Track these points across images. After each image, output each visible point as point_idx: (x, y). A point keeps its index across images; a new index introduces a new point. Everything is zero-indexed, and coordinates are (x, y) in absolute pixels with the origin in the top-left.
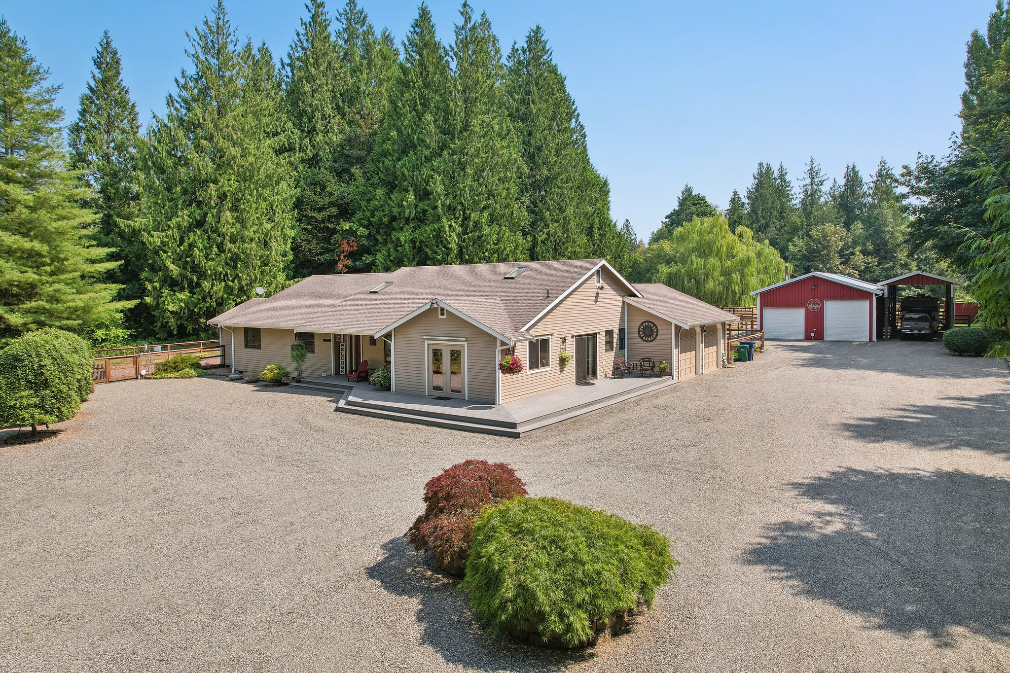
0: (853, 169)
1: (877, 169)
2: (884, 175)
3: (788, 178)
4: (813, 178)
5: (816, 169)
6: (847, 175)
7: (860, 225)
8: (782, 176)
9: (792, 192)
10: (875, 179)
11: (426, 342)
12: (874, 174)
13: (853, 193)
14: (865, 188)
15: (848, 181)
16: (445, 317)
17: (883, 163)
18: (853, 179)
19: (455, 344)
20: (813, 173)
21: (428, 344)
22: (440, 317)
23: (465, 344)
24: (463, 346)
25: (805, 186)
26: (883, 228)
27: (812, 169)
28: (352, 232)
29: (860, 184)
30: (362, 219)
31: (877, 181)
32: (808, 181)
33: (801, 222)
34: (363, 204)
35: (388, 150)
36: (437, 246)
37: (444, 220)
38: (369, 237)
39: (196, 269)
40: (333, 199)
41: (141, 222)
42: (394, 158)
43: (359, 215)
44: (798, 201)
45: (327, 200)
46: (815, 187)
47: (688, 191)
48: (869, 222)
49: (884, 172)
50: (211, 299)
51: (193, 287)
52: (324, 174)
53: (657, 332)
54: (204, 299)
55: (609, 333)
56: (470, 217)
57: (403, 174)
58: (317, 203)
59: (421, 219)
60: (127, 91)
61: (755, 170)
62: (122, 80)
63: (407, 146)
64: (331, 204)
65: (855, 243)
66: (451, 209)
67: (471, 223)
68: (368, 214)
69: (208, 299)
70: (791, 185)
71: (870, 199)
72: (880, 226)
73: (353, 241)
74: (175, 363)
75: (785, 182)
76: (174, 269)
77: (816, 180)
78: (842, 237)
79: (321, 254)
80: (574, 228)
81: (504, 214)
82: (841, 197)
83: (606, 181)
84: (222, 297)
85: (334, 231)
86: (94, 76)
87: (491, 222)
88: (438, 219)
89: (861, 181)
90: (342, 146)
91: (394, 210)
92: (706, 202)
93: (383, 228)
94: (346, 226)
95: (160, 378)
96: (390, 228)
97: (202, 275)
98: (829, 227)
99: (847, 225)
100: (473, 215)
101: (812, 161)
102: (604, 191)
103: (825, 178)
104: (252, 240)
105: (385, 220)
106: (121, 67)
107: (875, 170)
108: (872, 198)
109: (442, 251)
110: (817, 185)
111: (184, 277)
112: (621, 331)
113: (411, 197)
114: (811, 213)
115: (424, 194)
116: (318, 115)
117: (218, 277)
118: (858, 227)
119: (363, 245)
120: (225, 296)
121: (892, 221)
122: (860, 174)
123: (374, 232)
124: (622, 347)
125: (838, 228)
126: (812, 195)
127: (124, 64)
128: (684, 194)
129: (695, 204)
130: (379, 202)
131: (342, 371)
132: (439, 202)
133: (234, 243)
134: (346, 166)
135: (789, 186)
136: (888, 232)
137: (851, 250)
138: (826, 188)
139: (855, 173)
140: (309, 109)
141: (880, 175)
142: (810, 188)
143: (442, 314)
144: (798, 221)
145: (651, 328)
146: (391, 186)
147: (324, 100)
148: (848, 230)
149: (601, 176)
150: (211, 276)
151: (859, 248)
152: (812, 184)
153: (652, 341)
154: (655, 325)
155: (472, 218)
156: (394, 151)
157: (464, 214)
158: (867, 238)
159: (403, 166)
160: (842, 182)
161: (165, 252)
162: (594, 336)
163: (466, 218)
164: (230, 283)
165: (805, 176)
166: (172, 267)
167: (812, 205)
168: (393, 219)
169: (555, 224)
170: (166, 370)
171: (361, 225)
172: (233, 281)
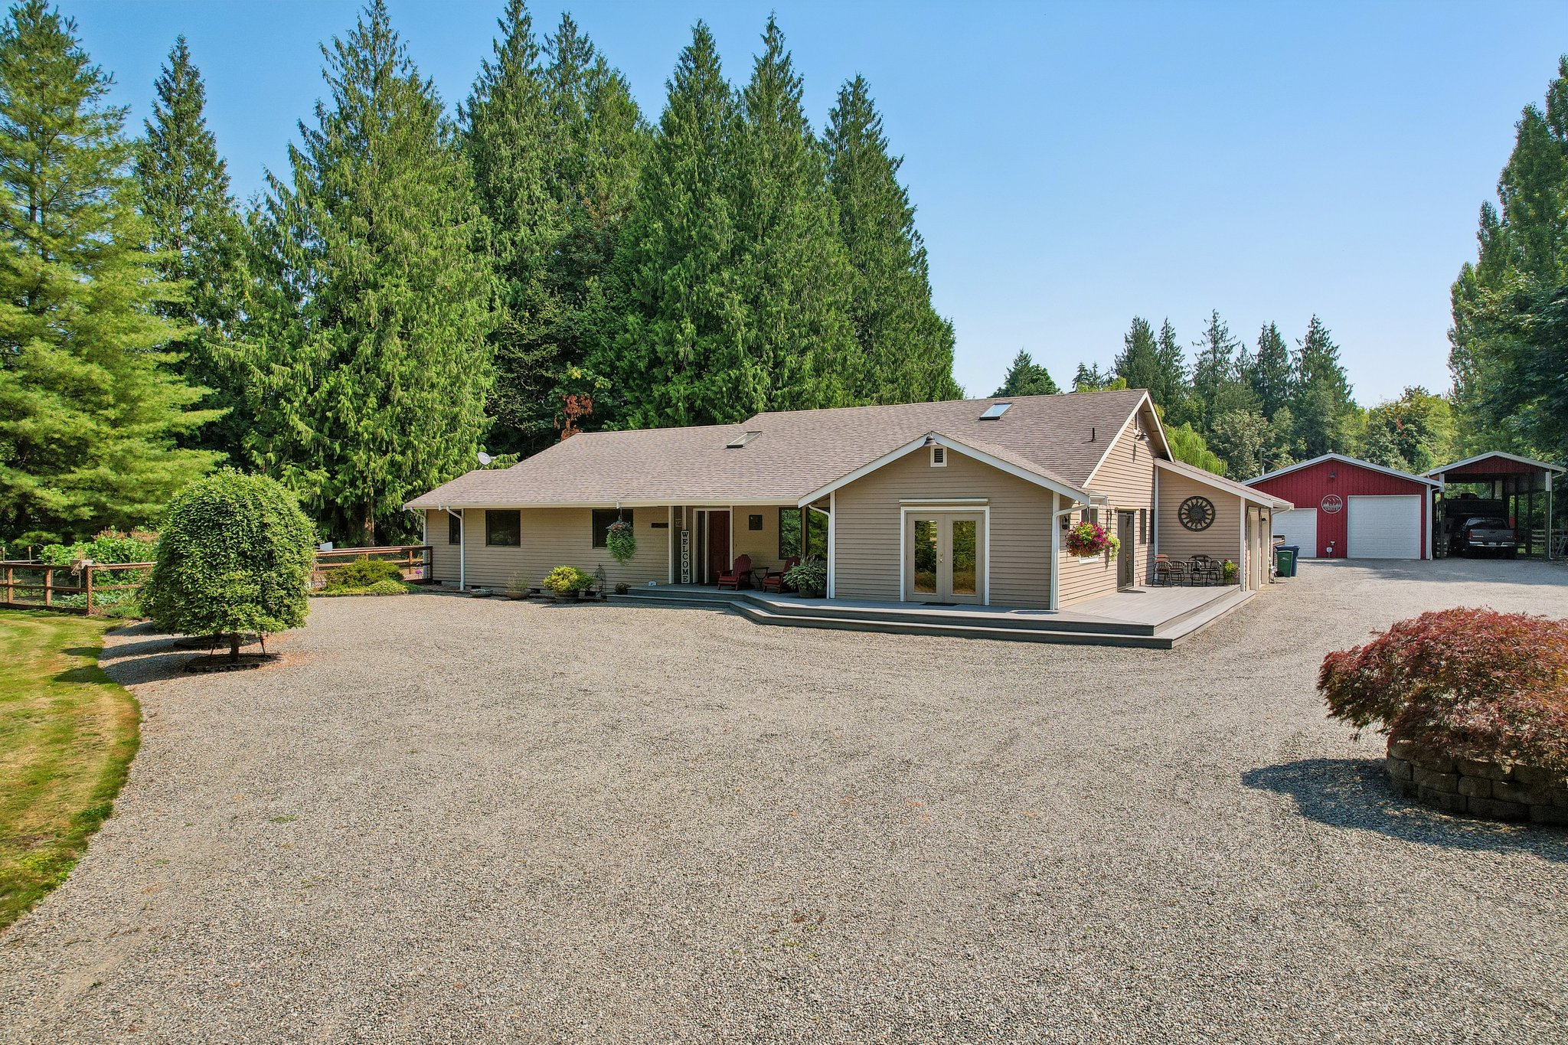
0: (1273, 330)
1: (1307, 331)
2: (1317, 340)
3: (1176, 342)
4: (1215, 342)
5: (1220, 328)
6: (1263, 341)
7: (1288, 414)
8: (1168, 337)
9: (1183, 364)
10: (1304, 346)
11: (903, 510)
12: (1302, 339)
13: (1273, 365)
14: (1290, 359)
15: (1264, 348)
16: (944, 464)
17: (1315, 323)
18: (1272, 345)
19: (962, 510)
20: (1216, 335)
21: (907, 513)
22: (933, 464)
23: (987, 509)
24: (983, 513)
25: (1204, 353)
26: (1320, 418)
27: (1215, 328)
28: (585, 385)
29: (1283, 352)
30: (601, 363)
31: (1308, 349)
32: (1209, 346)
33: (1199, 408)
34: (603, 340)
35: (648, 251)
36: (732, 407)
37: (747, 364)
38: (613, 391)
39: (338, 429)
40: (553, 329)
41: (248, 351)
42: (657, 266)
43: (596, 356)
44: (1191, 377)
45: (543, 330)
46: (1218, 355)
47: (1024, 359)
48: (1297, 409)
49: (1317, 336)
50: (365, 481)
51: (333, 462)
52: (535, 290)
53: (1214, 514)
54: (353, 483)
55: (1143, 511)
56: (783, 362)
57: (675, 289)
58: (522, 337)
60: (211, 139)
61: (1129, 330)
62: (204, 121)
64: (548, 339)
65: (1280, 441)
66: (755, 350)
67: (786, 371)
68: (611, 355)
69: (359, 483)
70: (1181, 353)
71: (1298, 374)
72: (1315, 416)
73: (586, 399)
74: (359, 571)
75: (1172, 348)
76: (305, 432)
77: (1221, 344)
78: (1260, 430)
79: (529, 419)
82: (1254, 372)
83: (949, 329)
85: (551, 383)
86: (158, 110)
89: (1284, 348)
92: (1048, 378)
93: (634, 379)
94: (576, 373)
96: (647, 379)
97: (355, 441)
98: (1242, 417)
99: (1268, 413)
100: (788, 359)
101: (1214, 317)
102: (947, 342)
103: (1233, 342)
104: (433, 386)
105: (642, 365)
106: (204, 98)
107: (1304, 332)
108: (1302, 374)
109: (740, 414)
110: (1222, 353)
111: (317, 442)
112: (1152, 512)
113: (689, 328)
114: (1215, 394)
115: (710, 322)
117: (377, 446)
118: (1285, 417)
119: (604, 405)
120: (390, 477)
121: (1332, 407)
122: (1282, 338)
123: (620, 385)
124: (1152, 541)
125: (1256, 417)
126: (1213, 368)
128: (1017, 365)
129: (1034, 381)
130: (632, 335)
131: (685, 578)
132: (739, 334)
133: (407, 390)
134: (569, 279)
135: (1178, 355)
136: (1329, 424)
137: (1274, 450)
138: (1232, 358)
139: (1275, 337)
140: (507, 186)
141: (1311, 340)
142: (1211, 356)
143: (938, 459)
144: (1194, 406)
145: (1201, 507)
148: (1270, 420)
150: (367, 444)
151: (1286, 447)
152: (1215, 350)
153: (1204, 529)
154: (1209, 503)
155: (788, 364)
157: (775, 356)
158: (1297, 433)
160: (1255, 349)
162: (1132, 512)
163: (779, 364)
164: (399, 458)
165: (1205, 339)
166: (301, 426)
167: (1215, 382)
168: (655, 361)
169: (890, 386)
170: (345, 582)
171: (599, 373)
172: (403, 453)
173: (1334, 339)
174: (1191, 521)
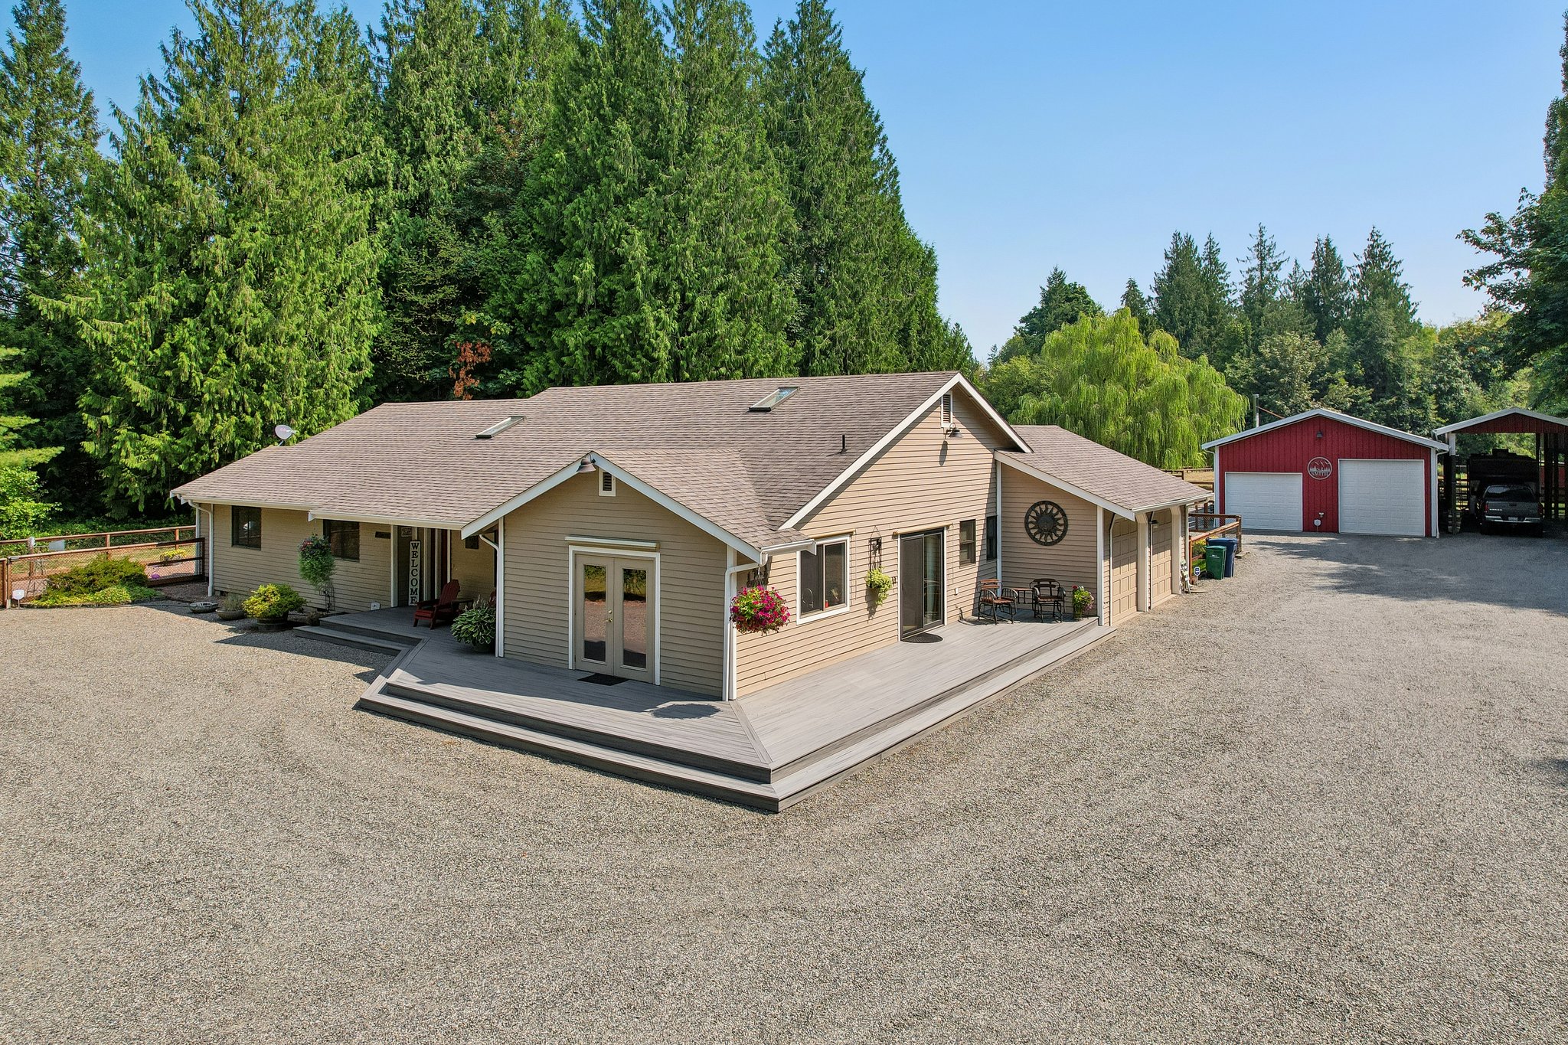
0: (1327, 244)
1: (1365, 245)
2: (1377, 255)
3: (1221, 258)
4: (1263, 259)
5: (1267, 244)
6: (1317, 255)
7: (1342, 336)
8: (1212, 255)
9: (1229, 281)
10: (1363, 261)
11: (572, 549)
12: (1361, 253)
13: (1328, 284)
14: (1347, 276)
15: (1318, 263)
16: (612, 493)
17: (1374, 235)
18: (1327, 260)
19: (633, 554)
20: (1263, 251)
21: (576, 554)
22: (602, 493)
23: (657, 556)
24: (653, 560)
25: (1250, 271)
26: (1379, 340)
27: (1261, 243)
28: (480, 329)
29: (1339, 268)
30: (500, 306)
31: (1367, 264)
32: (1256, 263)
33: (1245, 329)
34: (503, 279)
35: (549, 183)
36: (634, 356)
37: (647, 308)
38: (512, 338)
39: (184, 391)
40: (451, 270)
41: (79, 304)
42: (561, 199)
43: (496, 298)
44: (1237, 295)
45: (440, 272)
46: (1266, 273)
47: (1058, 277)
48: (1355, 331)
49: (1377, 250)
50: (211, 447)
51: (179, 425)
52: (433, 225)
53: (1066, 525)
54: (198, 447)
55: (967, 526)
56: (692, 304)
57: (575, 225)
58: (422, 277)
59: (606, 307)
60: (76, 70)
61: (1169, 246)
62: (66, 50)
63: (584, 177)
64: (448, 279)
65: (1334, 365)
66: (659, 289)
67: (695, 314)
68: (511, 297)
69: (205, 447)
70: (1227, 270)
71: (1355, 293)
72: (1374, 338)
73: (483, 345)
74: (89, 575)
75: (1216, 264)
76: (141, 392)
77: (1269, 261)
78: (1312, 354)
79: (426, 368)
80: (877, 328)
81: (755, 300)
82: (1308, 289)
83: (931, 253)
84: (232, 444)
85: (451, 328)
86: (12, 40)
87: (731, 314)
88: (635, 306)
89: (1340, 265)
90: (469, 178)
91: (557, 290)
92: (1086, 297)
93: (537, 324)
94: (472, 318)
95: (52, 607)
96: (550, 322)
97: (195, 403)
98: (1293, 339)
99: (1320, 336)
100: (699, 300)
101: (1260, 231)
102: (927, 269)
103: (1282, 258)
104: (292, 340)
105: (542, 308)
106: (65, 25)
107: (1362, 246)
108: (1360, 292)
109: (642, 364)
110: (1270, 270)
111: (160, 405)
112: (991, 521)
113: (588, 267)
114: (1262, 315)
115: (612, 263)
116: (430, 124)
117: (225, 406)
118: (1339, 339)
119: (501, 352)
120: (238, 441)
121: (1393, 328)
122: (1338, 253)
123: (521, 330)
124: (991, 555)
125: (1307, 339)
126: (1261, 286)
127: (69, 20)
128: (1050, 283)
129: (1069, 300)
130: (532, 275)
131: (413, 599)
132: (638, 275)
133: (257, 345)
134: (476, 214)
135: (1223, 272)
136: (1388, 347)
137: (1328, 375)
138: (1283, 275)
139: (1331, 252)
140: (415, 115)
141: (1371, 254)
142: (1258, 273)
143: (607, 487)
144: (1240, 327)
145: (1052, 516)
146: (555, 249)
147: (441, 99)
148: (1323, 342)
149: (923, 243)
150: (210, 404)
151: (1341, 372)
152: (1261, 268)
153: (1054, 543)
154: (1061, 510)
155: (697, 306)
156: (561, 186)
157: (683, 298)
158: (1353, 357)
159: (576, 213)
160: (1309, 265)
161: (125, 359)
162: (937, 534)
163: (687, 306)
164: (248, 419)
165: (1250, 255)
166: (136, 386)
167: (1263, 303)
168: (557, 306)
169: (845, 322)
170: (68, 589)
171: (499, 317)
172: (253, 415)
173: (1396, 254)
174: (1040, 532)
